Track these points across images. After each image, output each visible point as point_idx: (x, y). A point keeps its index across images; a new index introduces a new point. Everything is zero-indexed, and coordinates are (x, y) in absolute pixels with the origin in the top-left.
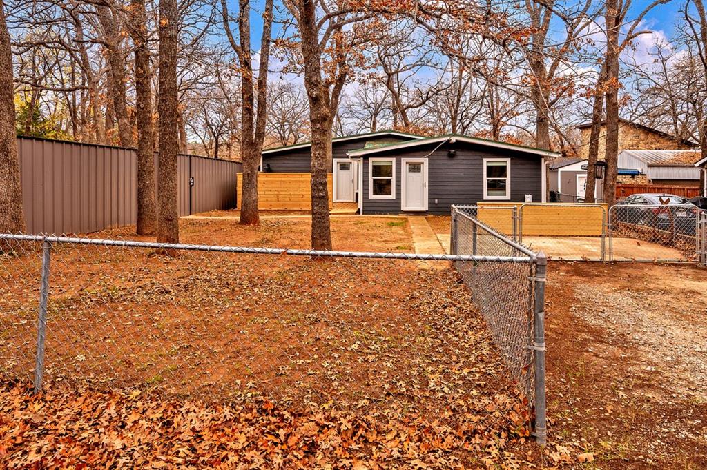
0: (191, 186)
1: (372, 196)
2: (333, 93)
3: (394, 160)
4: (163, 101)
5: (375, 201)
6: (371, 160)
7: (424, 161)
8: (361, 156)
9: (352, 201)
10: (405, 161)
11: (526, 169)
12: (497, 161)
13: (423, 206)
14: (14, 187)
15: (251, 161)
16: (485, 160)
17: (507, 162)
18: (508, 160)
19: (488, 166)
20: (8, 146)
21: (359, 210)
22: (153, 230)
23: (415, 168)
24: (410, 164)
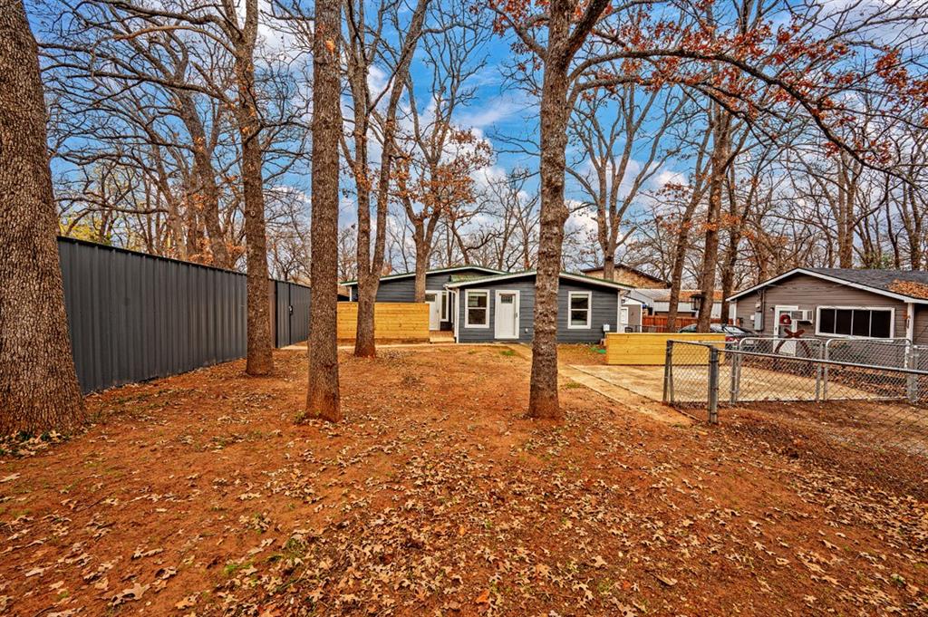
0: (290, 315)
1: (467, 326)
2: (428, 227)
3: (488, 291)
4: (320, 182)
5: (471, 330)
6: (467, 291)
7: (516, 292)
8: (458, 287)
9: (436, 329)
10: (499, 292)
11: (605, 300)
12: (581, 294)
13: (514, 334)
14: (52, 316)
15: (369, 288)
16: (570, 293)
17: (589, 294)
18: (590, 293)
19: (572, 299)
20: (37, 240)
21: (455, 338)
22: (269, 369)
23: (507, 299)
24: (502, 296)
